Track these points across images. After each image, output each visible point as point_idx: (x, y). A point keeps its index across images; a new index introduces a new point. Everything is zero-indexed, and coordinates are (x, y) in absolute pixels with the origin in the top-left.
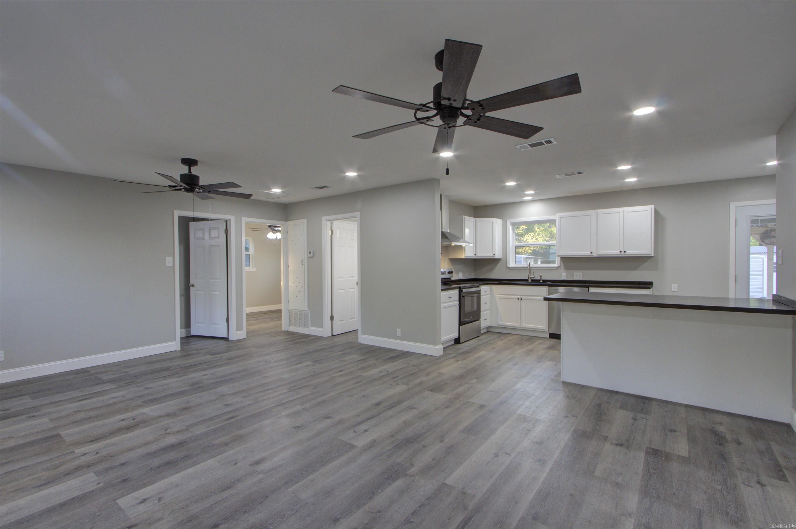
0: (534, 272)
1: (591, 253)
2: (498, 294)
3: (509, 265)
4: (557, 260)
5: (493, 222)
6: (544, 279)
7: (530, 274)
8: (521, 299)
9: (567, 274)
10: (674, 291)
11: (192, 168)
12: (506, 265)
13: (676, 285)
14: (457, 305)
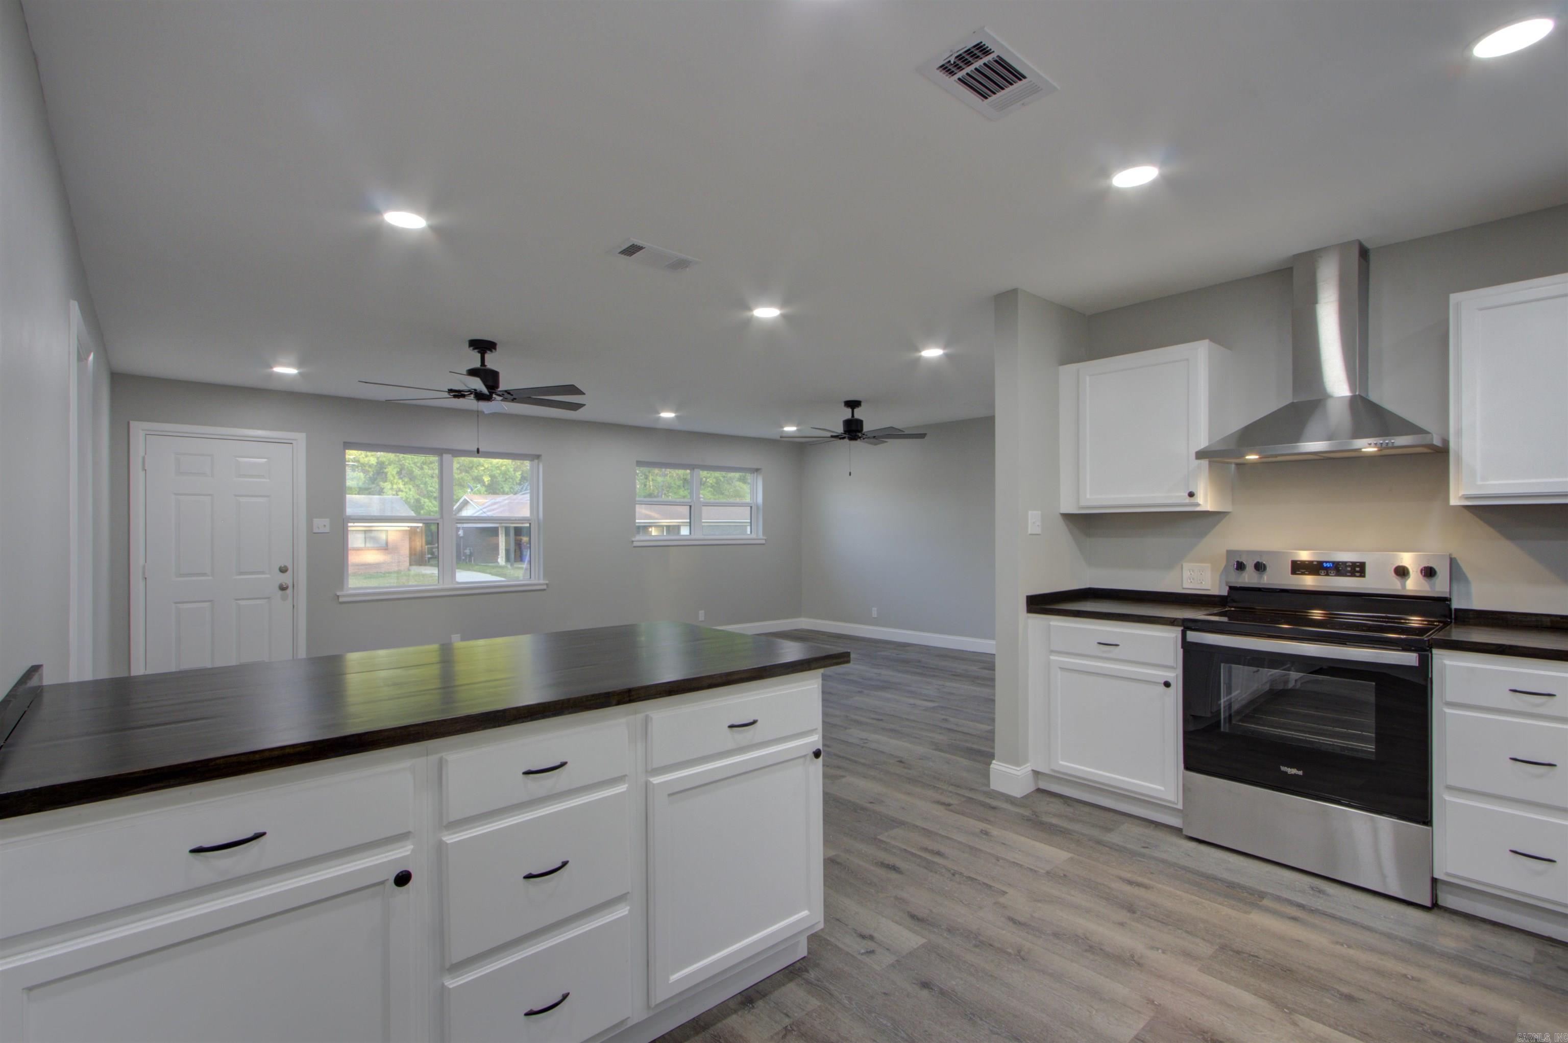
11: (856, 410)
14: (1163, 682)
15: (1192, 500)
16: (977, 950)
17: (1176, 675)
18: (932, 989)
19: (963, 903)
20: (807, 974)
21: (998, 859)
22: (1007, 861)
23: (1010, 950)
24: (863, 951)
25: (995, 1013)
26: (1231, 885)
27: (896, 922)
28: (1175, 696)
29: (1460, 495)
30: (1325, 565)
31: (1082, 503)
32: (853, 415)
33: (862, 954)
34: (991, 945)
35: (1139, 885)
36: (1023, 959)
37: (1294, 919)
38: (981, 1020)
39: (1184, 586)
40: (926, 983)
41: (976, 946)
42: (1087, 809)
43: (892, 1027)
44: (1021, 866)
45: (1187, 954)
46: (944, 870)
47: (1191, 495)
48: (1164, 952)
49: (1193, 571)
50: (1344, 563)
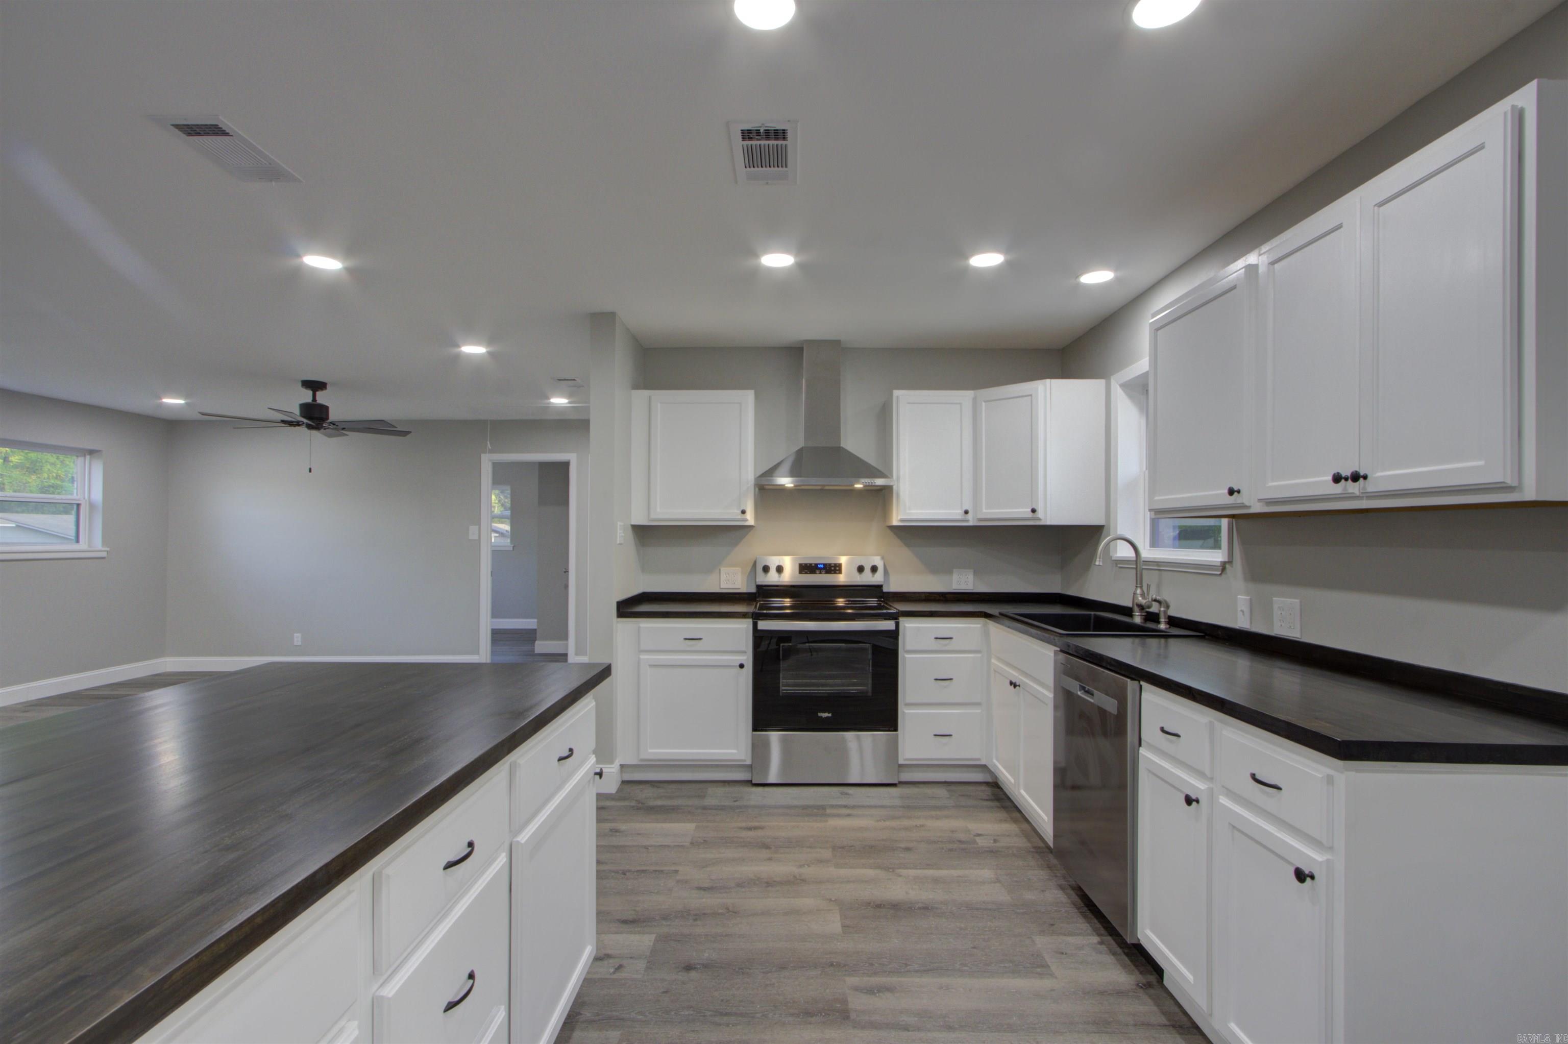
3: (1116, 551)
7: (1139, 591)
8: (1018, 687)
9: (1251, 603)
11: (319, 394)
12: (1109, 551)
14: (738, 664)
15: (743, 516)
16: (699, 922)
17: (747, 658)
18: (695, 968)
19: (654, 893)
20: (580, 1016)
21: (646, 847)
22: (655, 846)
23: (720, 911)
24: (612, 970)
25: (754, 959)
26: (805, 807)
27: (616, 933)
28: (747, 674)
29: (899, 518)
30: (819, 566)
31: (653, 516)
32: (314, 399)
33: (614, 973)
34: (704, 914)
35: (755, 828)
36: (736, 913)
37: (849, 815)
38: (750, 969)
39: (722, 587)
40: (687, 966)
41: (695, 920)
42: (673, 786)
43: (695, 1012)
44: (668, 846)
45: (820, 861)
46: (613, 874)
47: (743, 512)
48: (809, 866)
49: (728, 574)
50: (830, 564)
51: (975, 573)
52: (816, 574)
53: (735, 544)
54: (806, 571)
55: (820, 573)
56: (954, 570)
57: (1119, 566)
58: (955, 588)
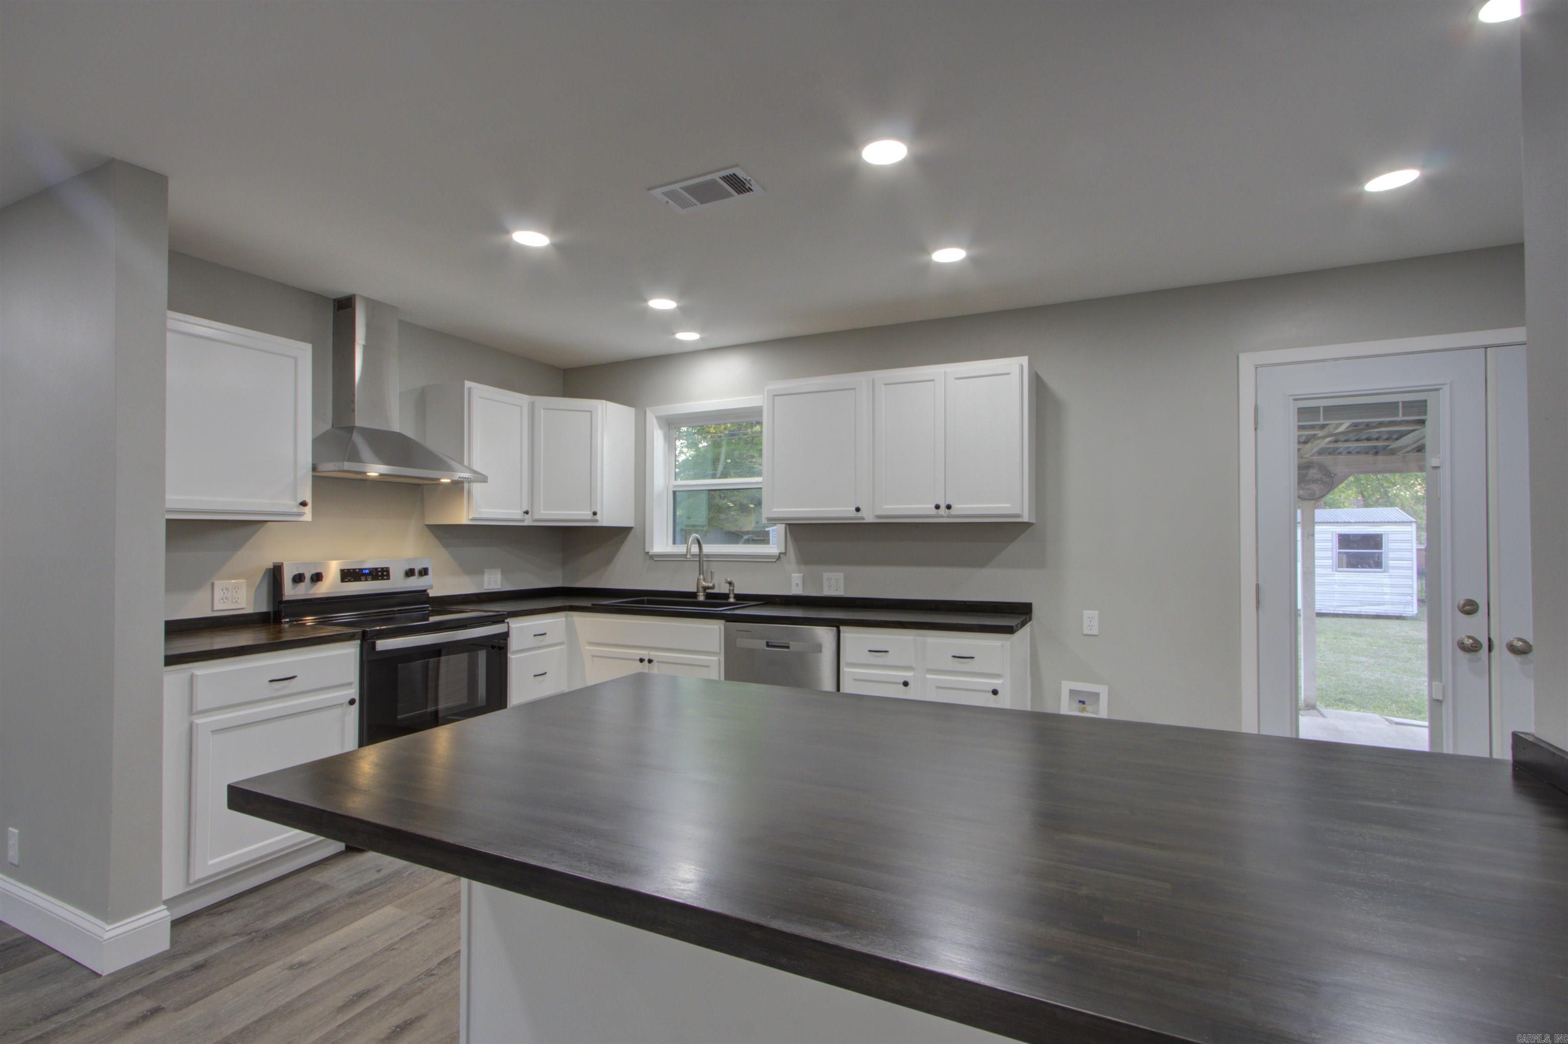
0: (713, 571)
1: (858, 510)
2: (591, 644)
3: (652, 547)
4: (777, 533)
5: (591, 412)
6: (739, 590)
7: (702, 577)
8: (650, 661)
9: (804, 578)
10: (1090, 633)
12: (644, 548)
13: (1095, 613)
14: (347, 701)
17: (355, 691)
28: (355, 711)
29: (470, 517)
30: (364, 571)
39: (216, 608)
47: (303, 504)
49: (227, 589)
50: (376, 569)
51: (504, 573)
52: (361, 581)
53: (237, 546)
54: (349, 578)
55: (366, 580)
56: (486, 570)
57: (655, 559)
58: (487, 588)
